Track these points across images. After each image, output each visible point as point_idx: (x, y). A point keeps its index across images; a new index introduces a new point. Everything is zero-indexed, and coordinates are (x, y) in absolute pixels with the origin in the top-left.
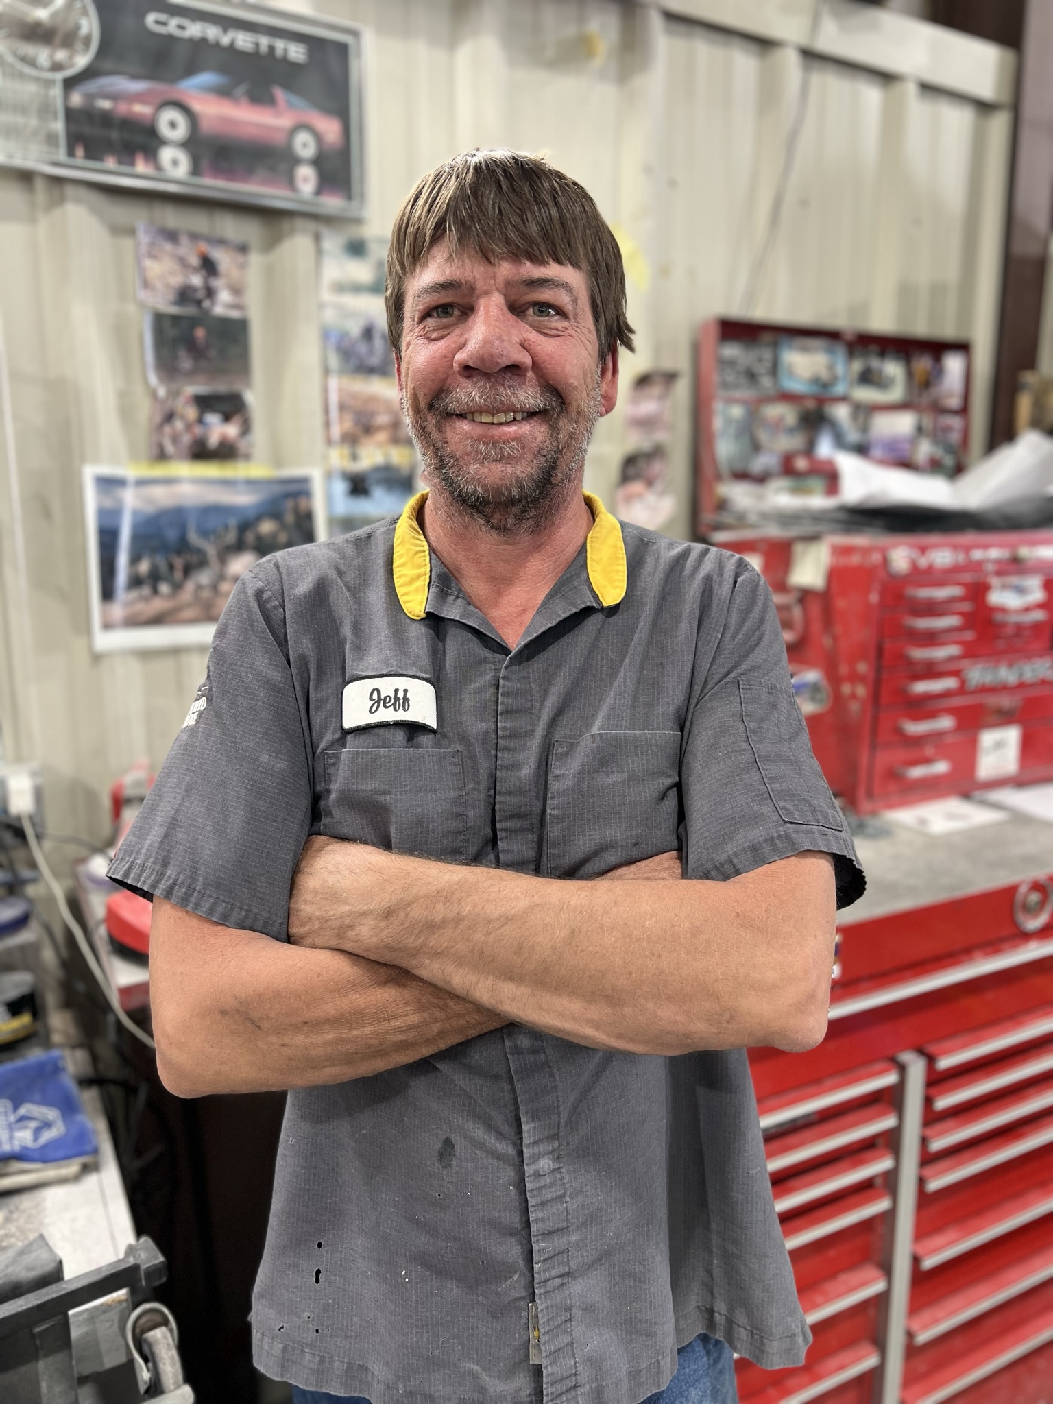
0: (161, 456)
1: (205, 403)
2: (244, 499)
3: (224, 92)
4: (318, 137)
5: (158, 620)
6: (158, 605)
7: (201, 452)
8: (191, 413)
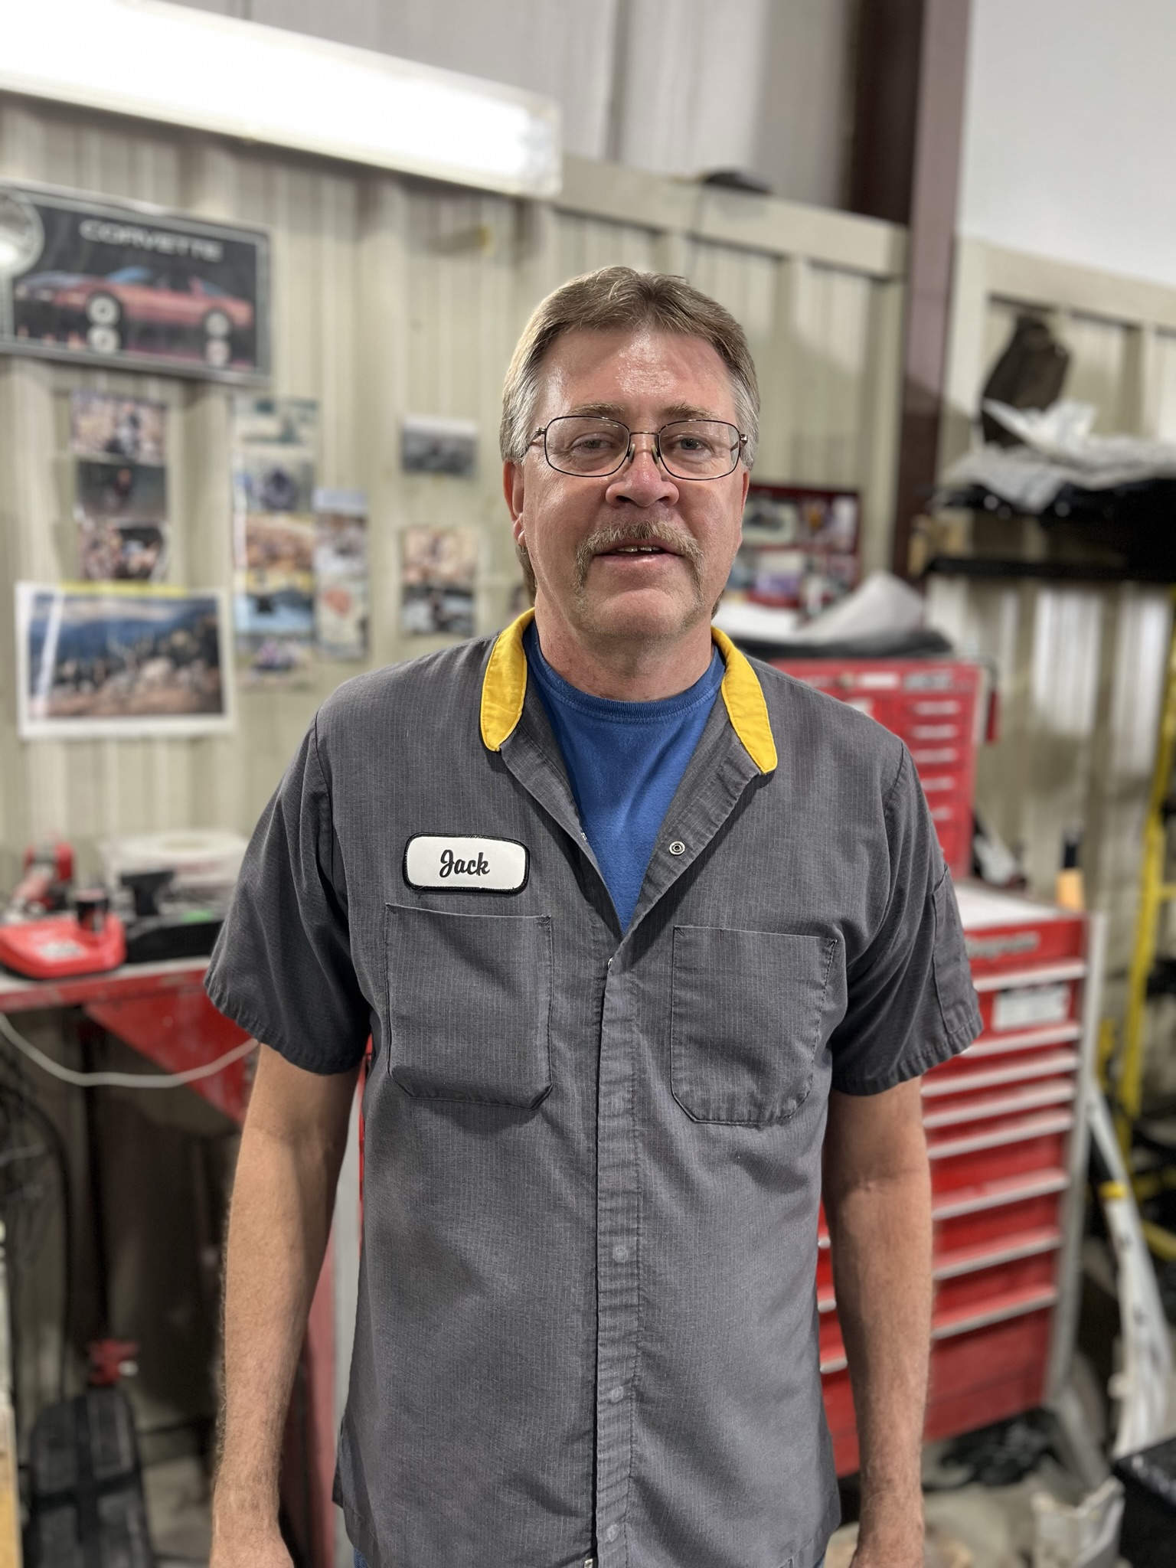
0: (87, 577)
1: (127, 534)
2: (160, 615)
3: (150, 284)
4: (230, 319)
5: (79, 713)
6: (80, 701)
7: (123, 574)
8: (115, 541)
